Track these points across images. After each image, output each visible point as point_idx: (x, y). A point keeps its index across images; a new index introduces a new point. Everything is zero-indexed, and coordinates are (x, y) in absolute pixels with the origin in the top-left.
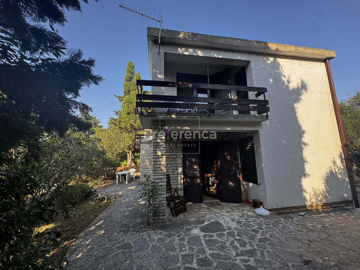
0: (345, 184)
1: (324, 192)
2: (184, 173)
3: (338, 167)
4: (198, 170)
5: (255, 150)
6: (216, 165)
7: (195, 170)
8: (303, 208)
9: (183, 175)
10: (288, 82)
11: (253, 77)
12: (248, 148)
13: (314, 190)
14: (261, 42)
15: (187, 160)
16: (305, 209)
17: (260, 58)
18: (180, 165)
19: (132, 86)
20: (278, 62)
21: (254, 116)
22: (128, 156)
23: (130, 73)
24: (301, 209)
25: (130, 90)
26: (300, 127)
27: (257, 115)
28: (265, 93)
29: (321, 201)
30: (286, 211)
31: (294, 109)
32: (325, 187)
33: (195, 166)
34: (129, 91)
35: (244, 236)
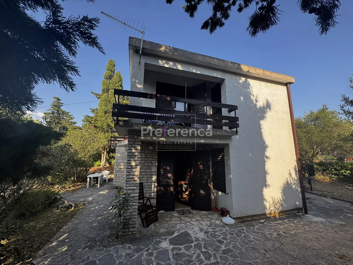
0: (298, 193)
1: (281, 201)
2: (158, 181)
3: (292, 179)
4: (171, 179)
5: (225, 161)
6: (189, 174)
7: (169, 178)
8: (264, 216)
9: (157, 183)
10: (256, 101)
11: (227, 94)
12: (219, 158)
13: (273, 199)
14: (235, 63)
15: (162, 168)
16: (265, 216)
17: (234, 77)
18: (154, 173)
19: (111, 85)
20: (249, 82)
21: (226, 131)
22: (102, 156)
23: (110, 71)
24: (262, 217)
25: (109, 88)
26: (264, 142)
27: (228, 130)
28: (236, 110)
29: (278, 209)
30: (249, 219)
31: (260, 125)
32: (282, 196)
33: (169, 174)
34: (108, 90)
35: (209, 248)
